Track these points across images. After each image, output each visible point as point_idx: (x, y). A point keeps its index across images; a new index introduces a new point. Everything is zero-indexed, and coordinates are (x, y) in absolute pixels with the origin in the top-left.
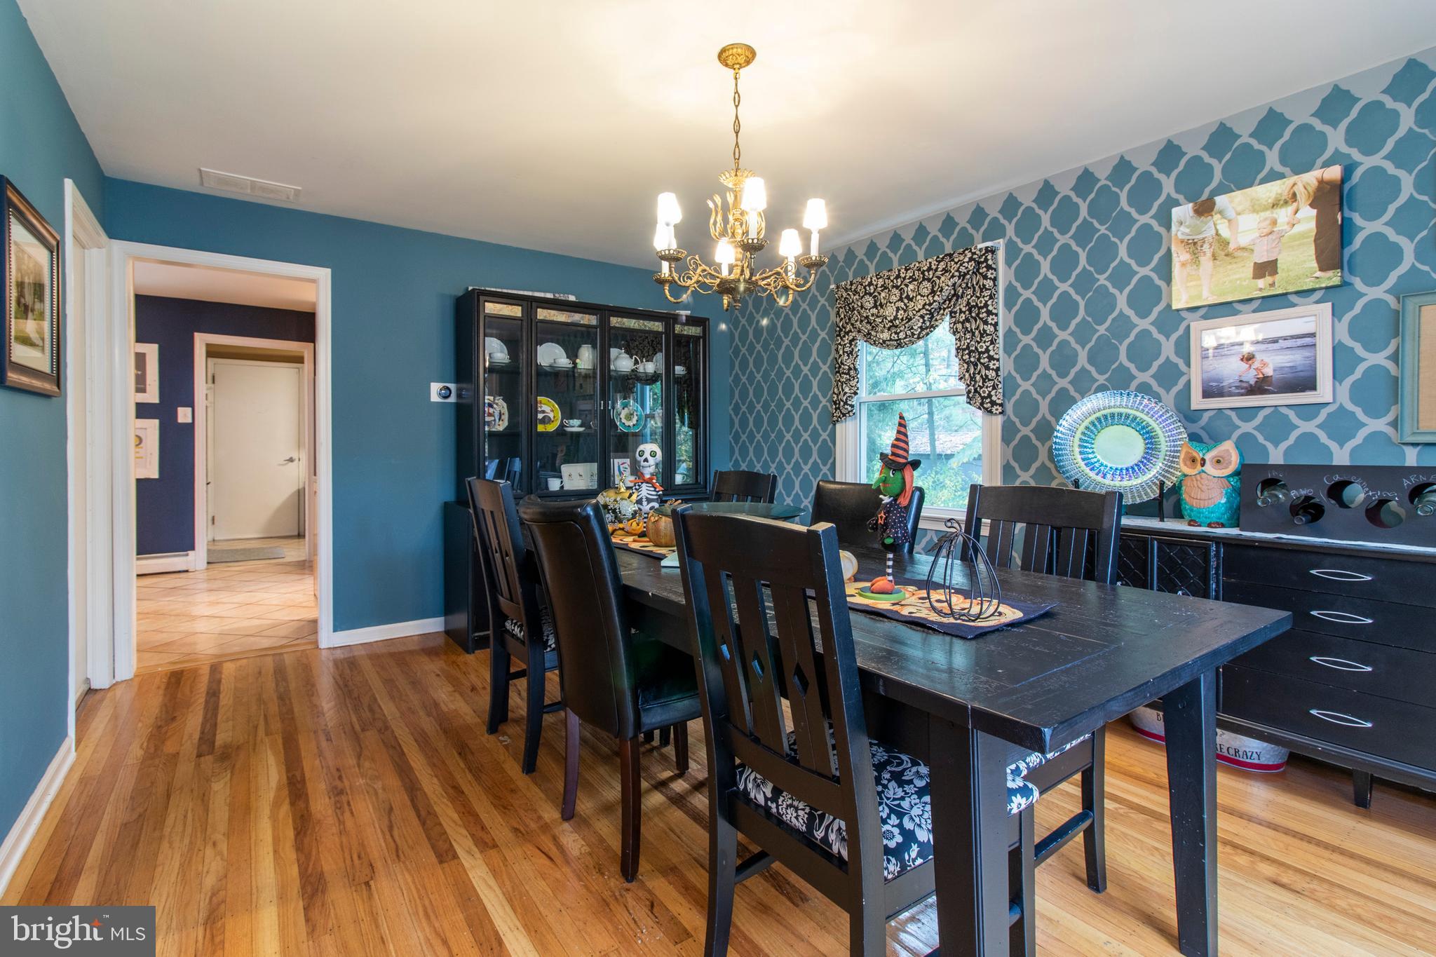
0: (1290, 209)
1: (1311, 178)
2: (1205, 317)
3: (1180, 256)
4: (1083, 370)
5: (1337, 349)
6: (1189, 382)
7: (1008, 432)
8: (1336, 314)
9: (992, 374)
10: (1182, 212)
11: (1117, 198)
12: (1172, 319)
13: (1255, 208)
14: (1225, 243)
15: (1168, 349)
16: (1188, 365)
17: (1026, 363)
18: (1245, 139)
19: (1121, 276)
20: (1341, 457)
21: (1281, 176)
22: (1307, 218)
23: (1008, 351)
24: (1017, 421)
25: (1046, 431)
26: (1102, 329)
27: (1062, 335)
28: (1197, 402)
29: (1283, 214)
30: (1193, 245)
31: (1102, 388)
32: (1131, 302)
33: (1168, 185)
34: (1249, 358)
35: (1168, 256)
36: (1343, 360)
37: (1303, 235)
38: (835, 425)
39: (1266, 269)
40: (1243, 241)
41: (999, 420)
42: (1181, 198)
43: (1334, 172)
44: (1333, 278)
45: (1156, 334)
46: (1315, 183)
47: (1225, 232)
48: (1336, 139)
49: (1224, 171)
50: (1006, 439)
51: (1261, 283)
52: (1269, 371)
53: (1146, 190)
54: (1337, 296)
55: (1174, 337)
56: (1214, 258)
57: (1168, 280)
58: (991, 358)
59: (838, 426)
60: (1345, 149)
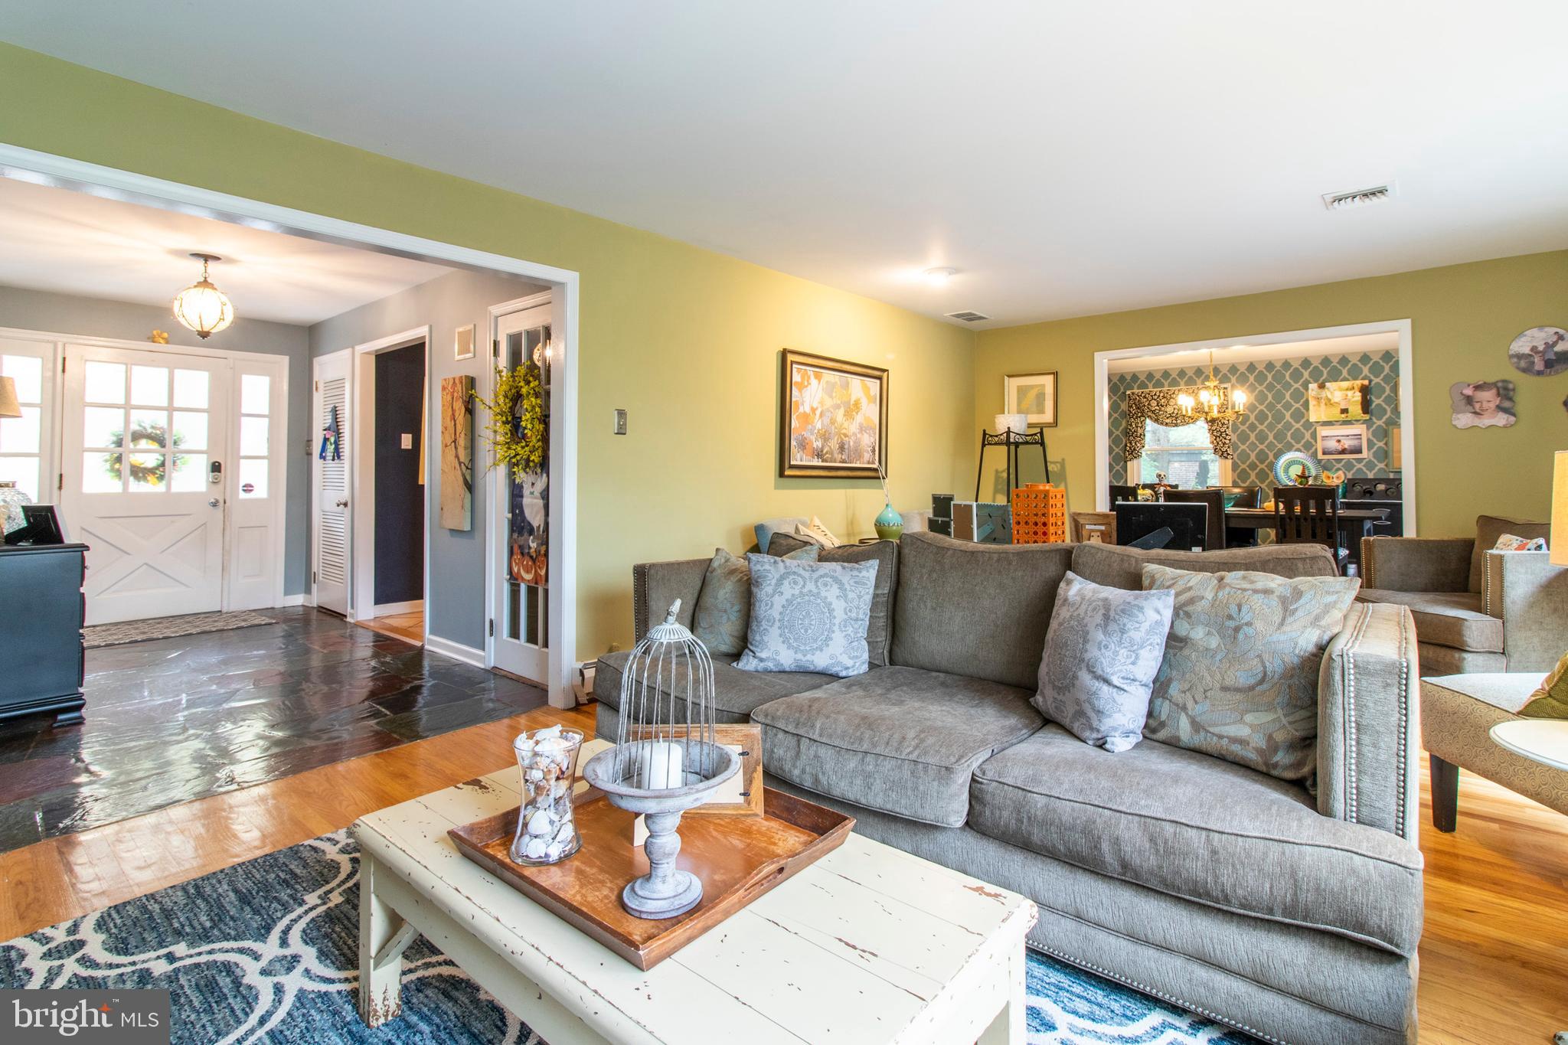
0: (1352, 392)
1: (1359, 383)
2: (1322, 425)
3: (1312, 403)
4: (1271, 442)
5: (1369, 440)
6: (1316, 449)
7: (1235, 467)
8: (1368, 429)
9: (1227, 442)
10: (1313, 386)
11: (1284, 376)
12: (1308, 425)
13: (1341, 389)
14: (1330, 400)
15: (1308, 436)
16: (1316, 442)
17: (1243, 438)
18: (1335, 364)
19: (1287, 407)
20: (1371, 476)
21: (1348, 380)
22: (1358, 396)
23: (1234, 431)
24: (1239, 462)
25: (1272, 466)
26: (1279, 426)
27: (1261, 427)
28: (1320, 456)
29: (1350, 393)
30: (1318, 399)
31: (1298, 450)
32: (1292, 416)
33: (1306, 374)
34: (1339, 441)
35: (1307, 401)
36: (1370, 444)
37: (1356, 401)
38: (1126, 462)
39: (1344, 411)
40: (1336, 400)
41: (1229, 462)
42: (1311, 380)
43: (1366, 382)
44: (1367, 417)
45: (1303, 430)
46: (1360, 385)
47: (1330, 396)
48: (1366, 371)
49: (1328, 373)
50: (1234, 469)
51: (1343, 416)
52: (1346, 446)
53: (1296, 375)
54: (1368, 423)
55: (1310, 432)
56: (1326, 404)
57: (1307, 409)
58: (1227, 435)
59: (1129, 463)
60: (1368, 374)
